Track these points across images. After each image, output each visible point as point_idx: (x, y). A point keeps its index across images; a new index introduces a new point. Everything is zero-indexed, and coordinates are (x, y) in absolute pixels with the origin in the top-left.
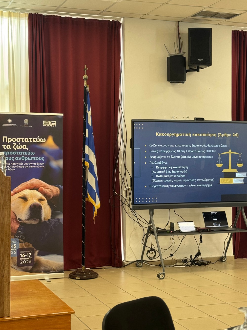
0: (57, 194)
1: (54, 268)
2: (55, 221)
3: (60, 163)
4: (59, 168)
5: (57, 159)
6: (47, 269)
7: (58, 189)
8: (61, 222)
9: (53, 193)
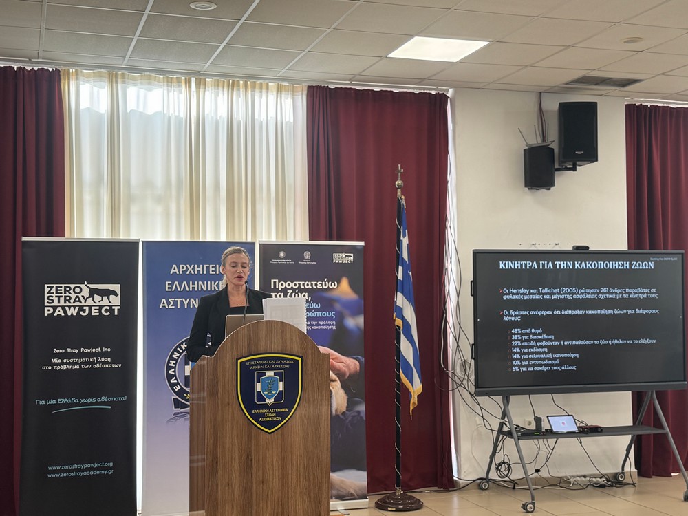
0: (356, 372)
1: (352, 491)
2: (353, 414)
3: (361, 320)
4: (359, 329)
5: (354, 314)
6: (341, 493)
7: (358, 363)
8: (361, 417)
9: (349, 369)
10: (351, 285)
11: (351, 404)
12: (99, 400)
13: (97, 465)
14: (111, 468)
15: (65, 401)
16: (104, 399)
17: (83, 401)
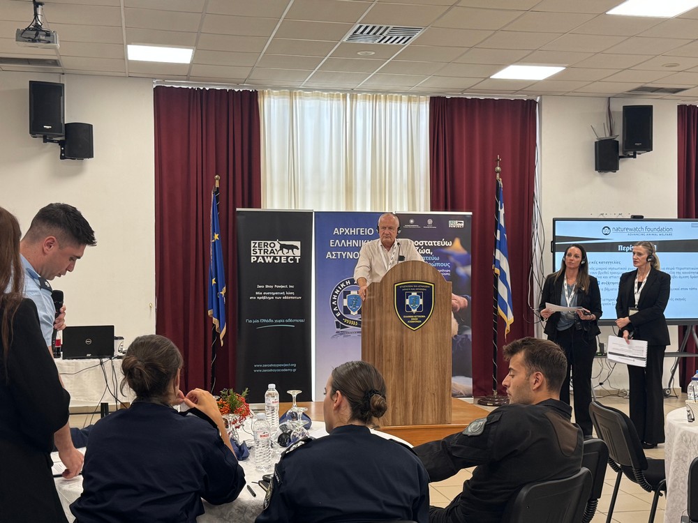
0: (465, 307)
1: (462, 392)
2: (463, 337)
7: (466, 301)
8: (469, 340)
9: (460, 304)
10: (462, 244)
11: (461, 330)
12: (287, 321)
13: (286, 365)
14: (295, 368)
15: (264, 321)
16: (290, 320)
17: (276, 321)
